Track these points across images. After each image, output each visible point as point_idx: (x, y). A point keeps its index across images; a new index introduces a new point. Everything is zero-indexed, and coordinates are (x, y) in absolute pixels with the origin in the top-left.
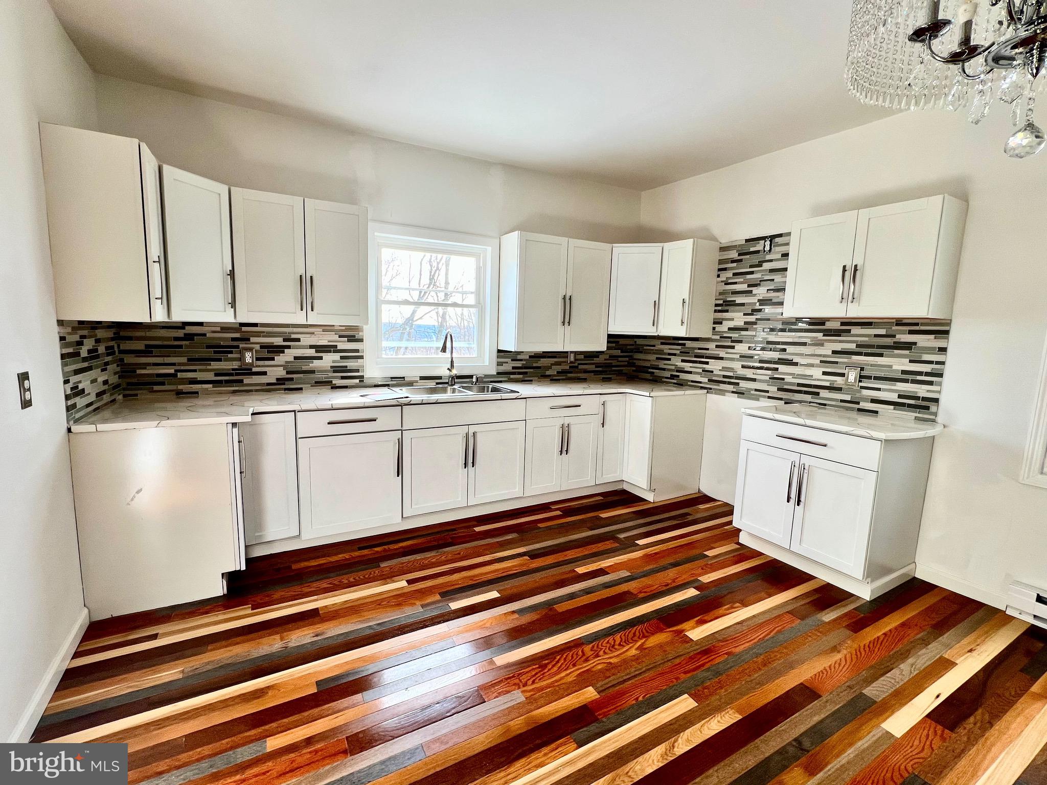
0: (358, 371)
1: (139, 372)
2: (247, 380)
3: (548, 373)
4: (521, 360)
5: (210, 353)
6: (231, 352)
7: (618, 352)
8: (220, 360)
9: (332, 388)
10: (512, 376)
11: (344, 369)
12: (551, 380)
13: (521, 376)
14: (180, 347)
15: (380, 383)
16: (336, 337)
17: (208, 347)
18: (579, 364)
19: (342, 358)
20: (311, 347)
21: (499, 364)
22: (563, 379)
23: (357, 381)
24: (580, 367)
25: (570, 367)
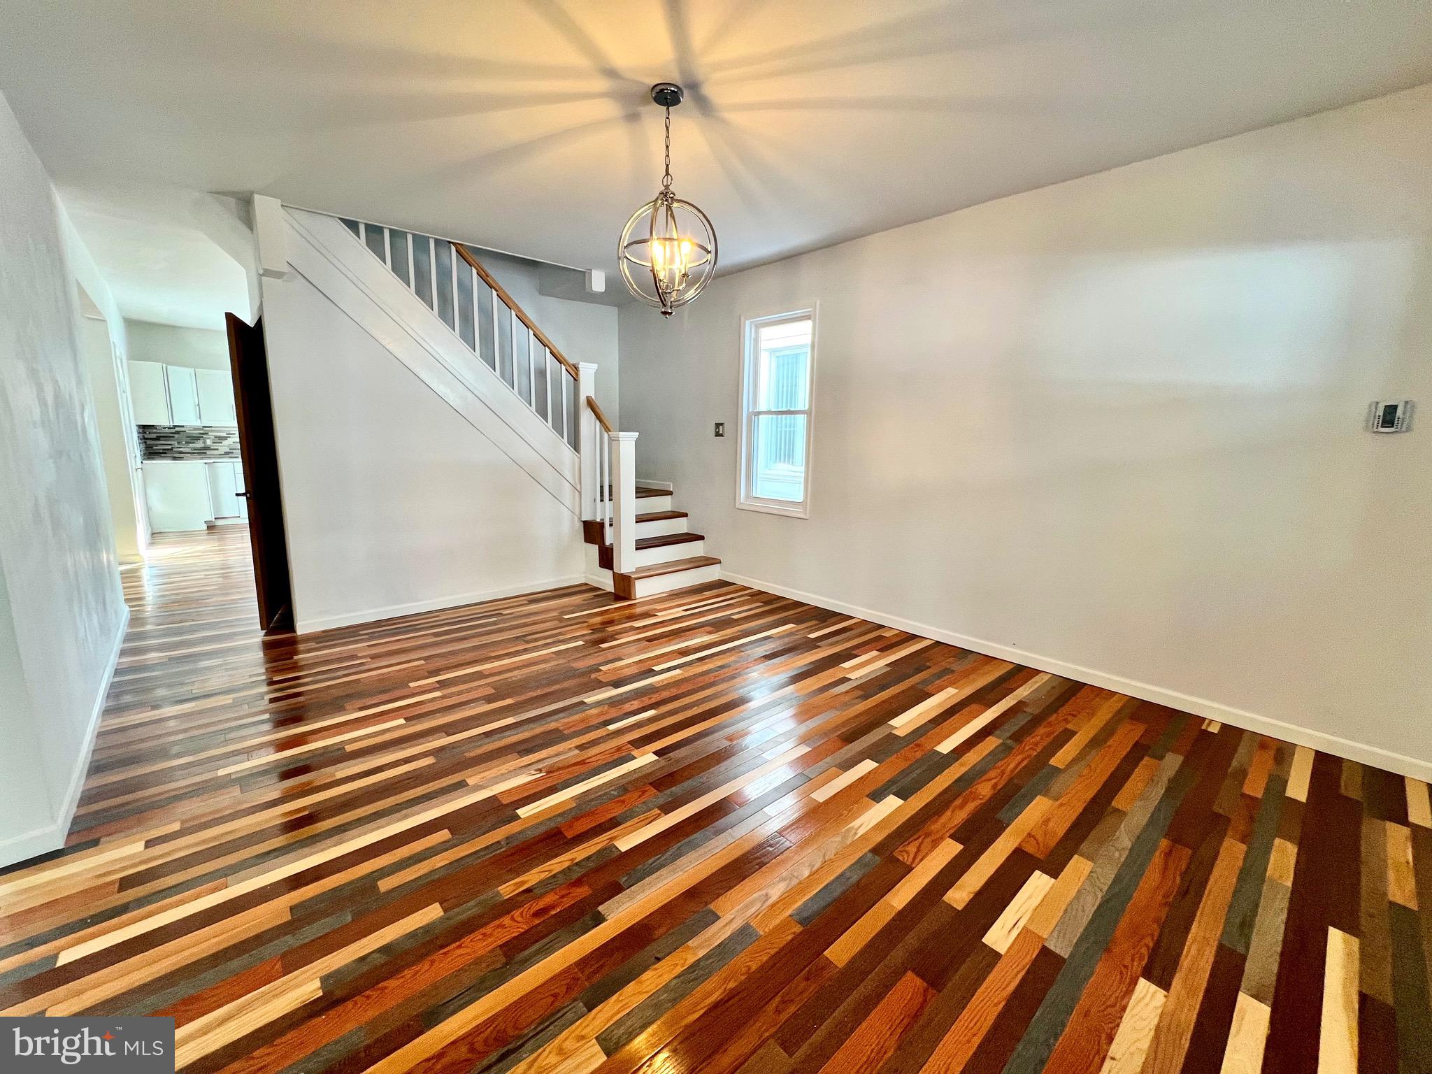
2: (208, 452)
5: (188, 439)
6: (199, 439)
8: (193, 443)
14: (174, 437)
17: (187, 437)
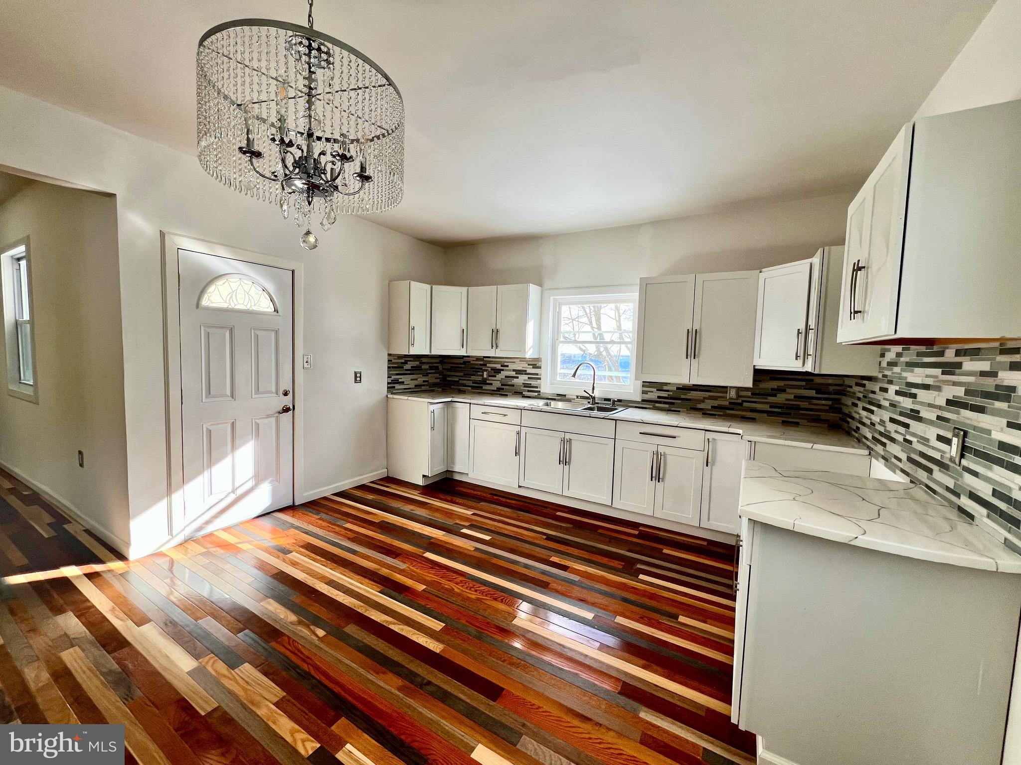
0: (537, 387)
1: (448, 379)
2: (484, 387)
3: (699, 406)
4: (668, 391)
5: (472, 371)
6: (479, 372)
7: (812, 393)
8: (475, 375)
9: (523, 397)
10: (657, 405)
11: (529, 386)
12: (703, 414)
13: (667, 406)
15: (550, 397)
16: (527, 365)
17: (471, 368)
18: (743, 401)
19: (529, 378)
20: (514, 370)
21: (644, 392)
22: (718, 415)
23: (536, 394)
24: (745, 404)
25: (730, 403)
